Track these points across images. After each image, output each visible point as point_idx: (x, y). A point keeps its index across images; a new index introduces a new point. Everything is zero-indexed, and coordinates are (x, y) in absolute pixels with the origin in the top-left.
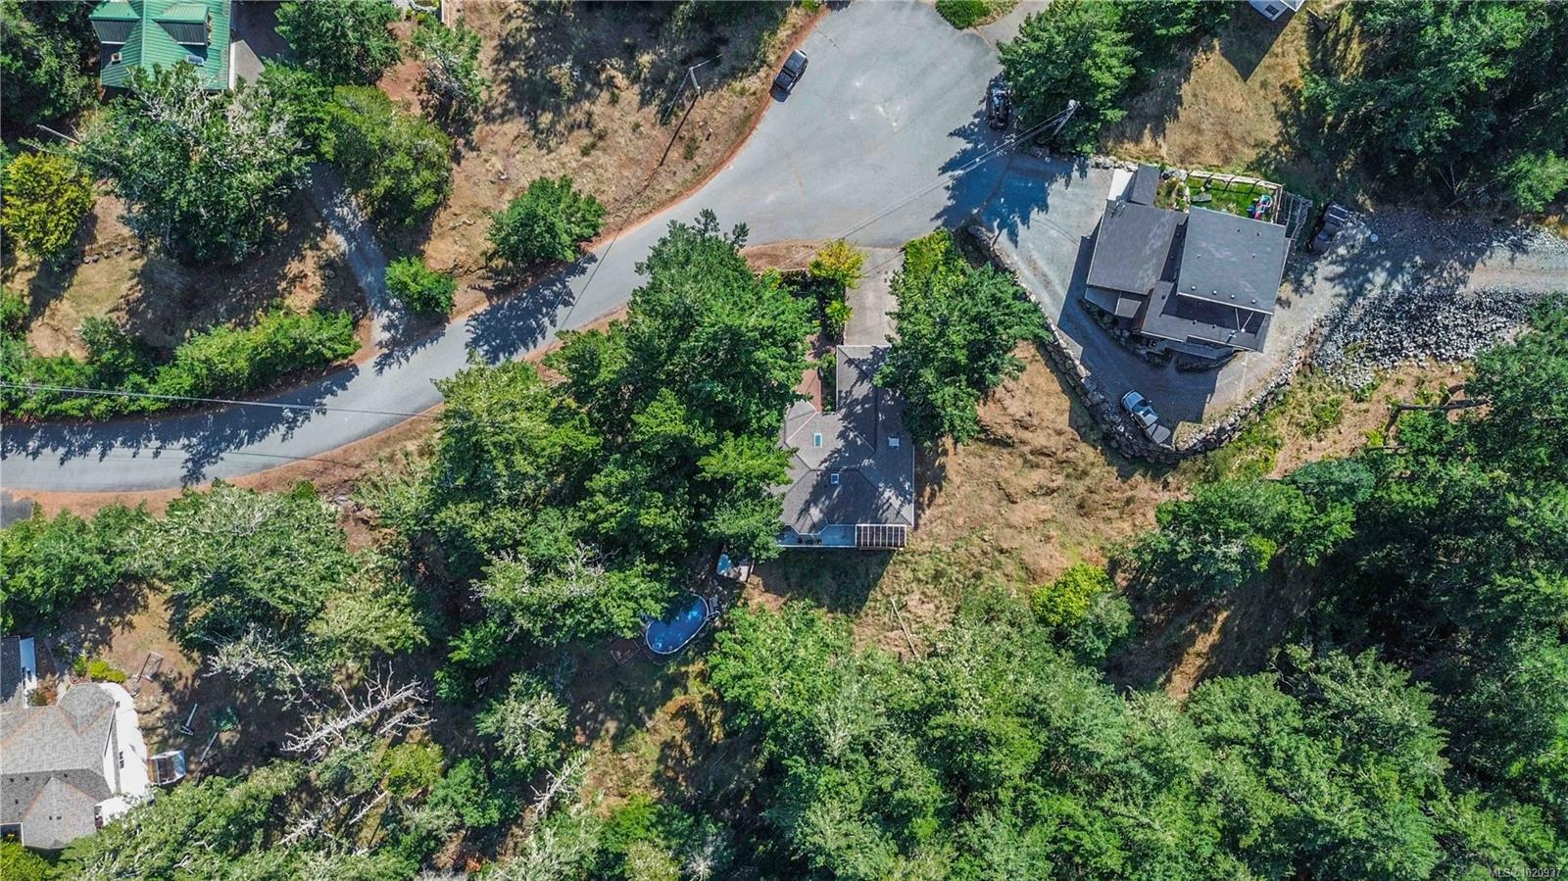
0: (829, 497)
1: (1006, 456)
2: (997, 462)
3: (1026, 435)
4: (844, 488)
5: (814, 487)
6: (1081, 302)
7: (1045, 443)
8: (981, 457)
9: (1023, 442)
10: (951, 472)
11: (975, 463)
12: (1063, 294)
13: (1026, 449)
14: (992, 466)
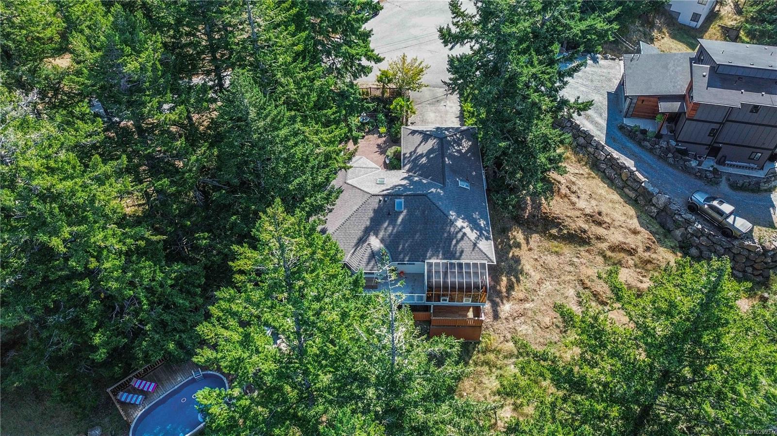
0: (393, 222)
1: (583, 253)
2: (575, 260)
3: (600, 231)
4: (410, 213)
5: (375, 211)
6: (622, 128)
7: (622, 239)
8: (557, 253)
9: (599, 238)
10: (527, 265)
11: (551, 260)
12: (604, 123)
13: (604, 246)
14: (572, 264)
